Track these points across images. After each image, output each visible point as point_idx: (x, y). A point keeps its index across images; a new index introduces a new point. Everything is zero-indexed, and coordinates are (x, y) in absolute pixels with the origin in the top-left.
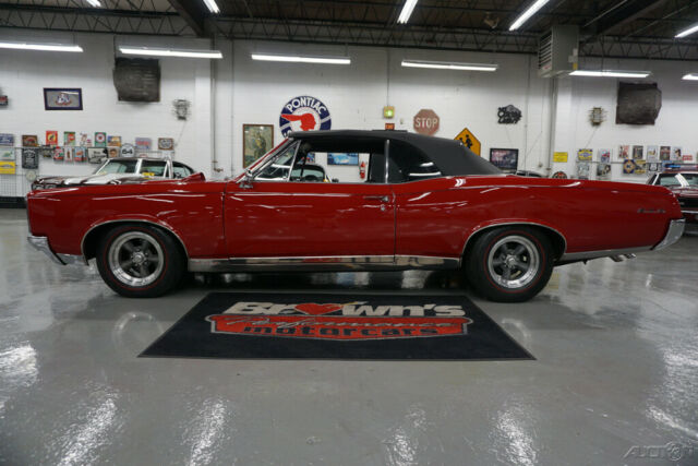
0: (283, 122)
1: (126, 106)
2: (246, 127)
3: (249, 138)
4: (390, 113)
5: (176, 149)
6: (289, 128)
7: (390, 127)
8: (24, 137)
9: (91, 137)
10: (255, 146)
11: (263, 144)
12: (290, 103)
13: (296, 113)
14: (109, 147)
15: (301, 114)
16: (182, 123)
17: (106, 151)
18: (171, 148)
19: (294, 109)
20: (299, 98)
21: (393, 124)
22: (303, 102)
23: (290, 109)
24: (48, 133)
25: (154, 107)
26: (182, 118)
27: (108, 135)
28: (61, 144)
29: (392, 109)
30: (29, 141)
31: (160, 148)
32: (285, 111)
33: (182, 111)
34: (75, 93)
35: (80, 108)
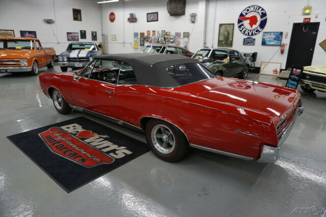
0: (240, 21)
1: (173, 18)
2: (221, 25)
3: (222, 31)
4: (307, 11)
5: (190, 37)
6: (242, 25)
7: (307, 21)
8: (141, 33)
9: (160, 33)
10: (224, 35)
11: (228, 34)
12: (245, 10)
13: (247, 16)
14: (166, 37)
15: (250, 16)
16: (193, 24)
17: (165, 39)
18: (188, 37)
19: (246, 14)
20: (249, 7)
21: (310, 19)
22: (252, 9)
23: (244, 14)
24: (148, 31)
25: (183, 17)
26: (193, 22)
27: (166, 31)
28: (151, 36)
29: (310, 8)
30: (142, 34)
31: (184, 37)
32: (241, 15)
33: (193, 17)
34: (156, 14)
35: (157, 20)
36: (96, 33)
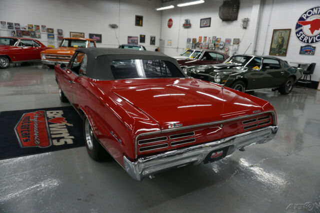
0: (298, 26)
1: (225, 23)
2: (275, 31)
3: (275, 38)
5: (240, 44)
6: (301, 30)
8: (193, 39)
9: (211, 39)
10: (278, 42)
11: (283, 40)
12: (306, 13)
13: (309, 20)
14: (216, 43)
15: (311, 20)
16: (244, 30)
17: (215, 45)
18: (238, 44)
19: (307, 17)
20: (312, 9)
22: (315, 11)
23: (305, 18)
24: (200, 37)
25: (235, 23)
26: (245, 28)
27: (217, 37)
28: (202, 42)
30: (194, 40)
31: (234, 44)
32: (301, 19)
33: (246, 22)
34: (209, 20)
35: (210, 26)
36: (154, 38)
